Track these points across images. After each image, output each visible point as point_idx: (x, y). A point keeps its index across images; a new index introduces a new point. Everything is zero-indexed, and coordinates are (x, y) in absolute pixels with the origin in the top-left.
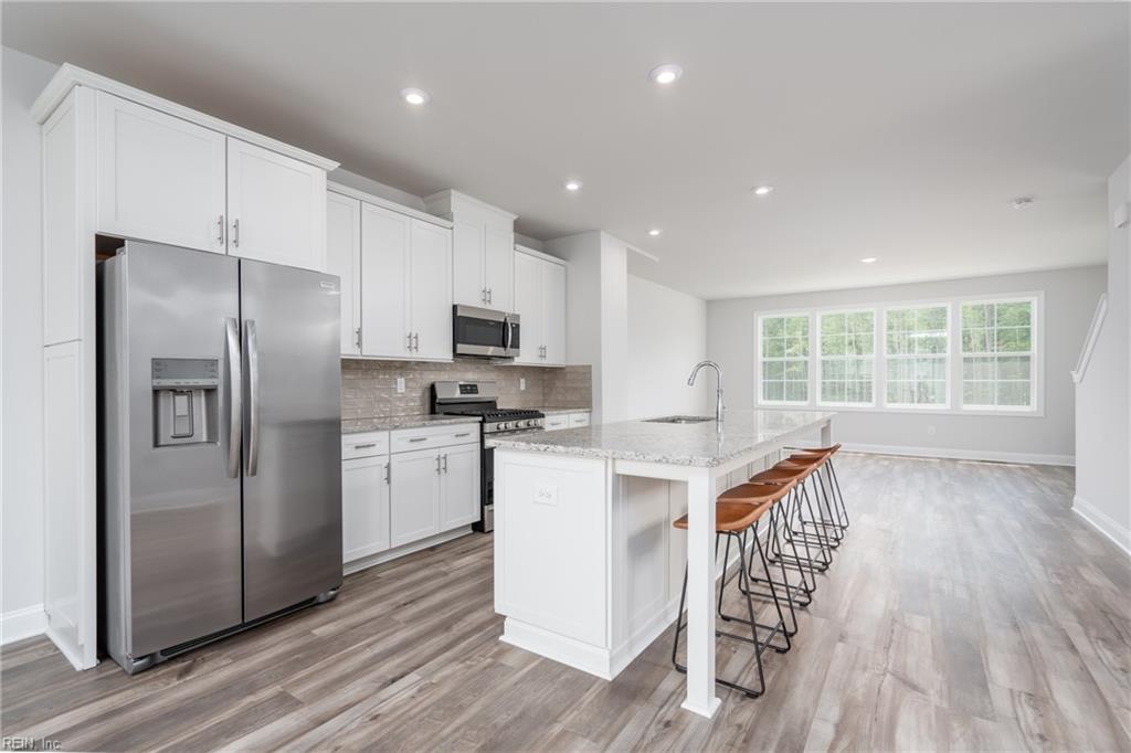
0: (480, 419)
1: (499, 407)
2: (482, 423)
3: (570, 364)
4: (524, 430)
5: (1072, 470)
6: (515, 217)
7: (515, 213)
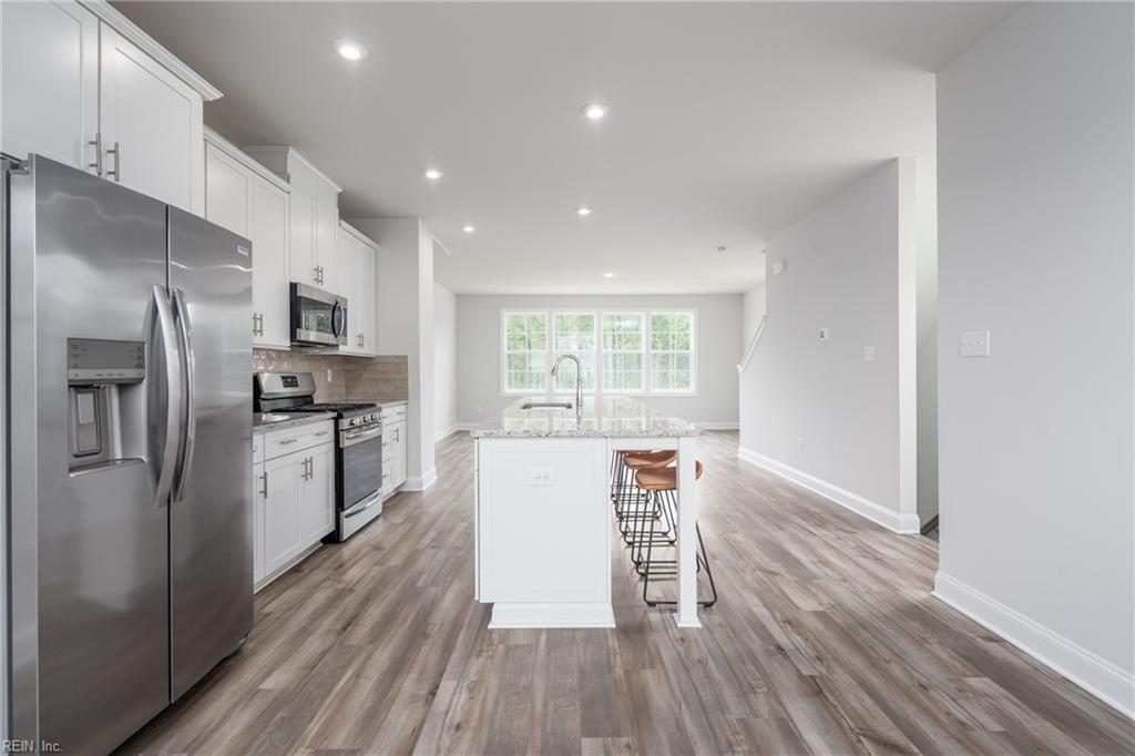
0: (335, 414)
1: (315, 402)
2: (337, 420)
3: (380, 354)
4: (360, 427)
5: (738, 431)
6: (340, 191)
7: (341, 186)
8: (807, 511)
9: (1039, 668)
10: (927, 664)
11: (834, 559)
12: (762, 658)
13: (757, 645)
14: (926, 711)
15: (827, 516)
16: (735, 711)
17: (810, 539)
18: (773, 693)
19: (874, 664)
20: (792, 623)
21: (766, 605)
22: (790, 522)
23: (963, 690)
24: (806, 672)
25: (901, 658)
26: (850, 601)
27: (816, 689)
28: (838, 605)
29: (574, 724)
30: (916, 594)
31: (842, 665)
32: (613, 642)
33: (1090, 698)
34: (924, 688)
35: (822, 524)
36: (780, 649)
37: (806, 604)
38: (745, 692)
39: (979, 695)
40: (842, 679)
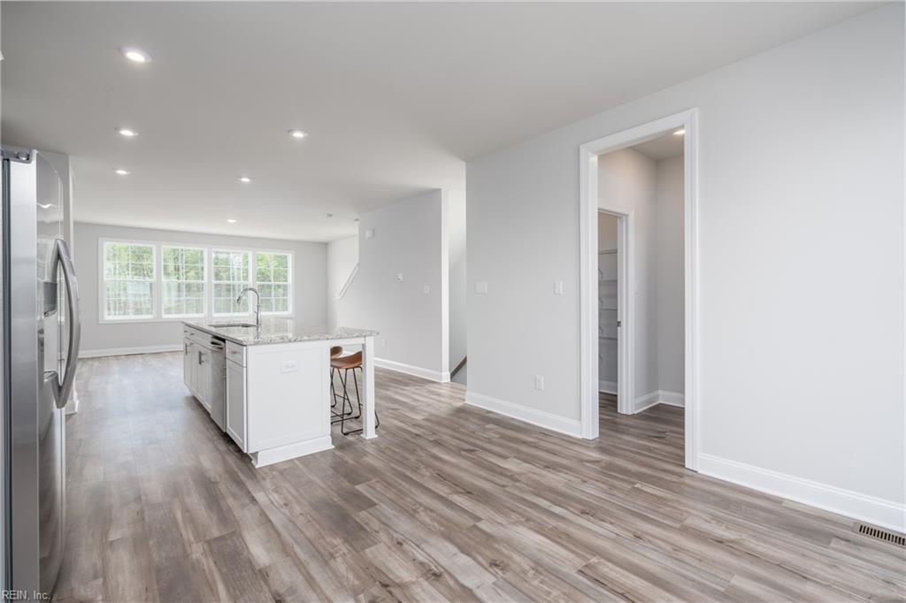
8: (396, 380)
9: (505, 417)
10: (472, 425)
11: (421, 399)
12: (412, 440)
13: (407, 436)
14: (476, 438)
15: (408, 381)
16: (413, 458)
17: (404, 392)
18: (422, 449)
19: (453, 430)
20: (416, 425)
21: (401, 422)
22: (389, 386)
23: (485, 429)
24: (432, 439)
25: (463, 426)
26: (435, 412)
27: (438, 443)
28: (431, 415)
29: (346, 484)
30: (459, 404)
31: (443, 433)
32: (339, 453)
33: (520, 421)
34: (473, 432)
35: (407, 385)
36: (417, 435)
37: (419, 418)
38: (413, 452)
39: (490, 429)
40: (446, 438)
